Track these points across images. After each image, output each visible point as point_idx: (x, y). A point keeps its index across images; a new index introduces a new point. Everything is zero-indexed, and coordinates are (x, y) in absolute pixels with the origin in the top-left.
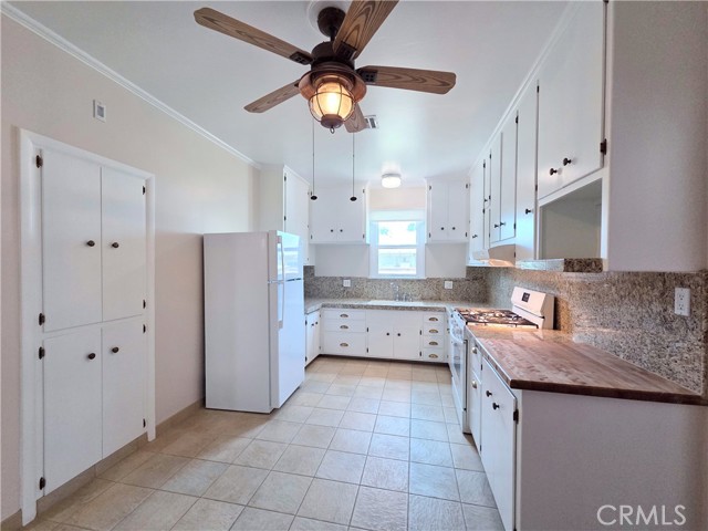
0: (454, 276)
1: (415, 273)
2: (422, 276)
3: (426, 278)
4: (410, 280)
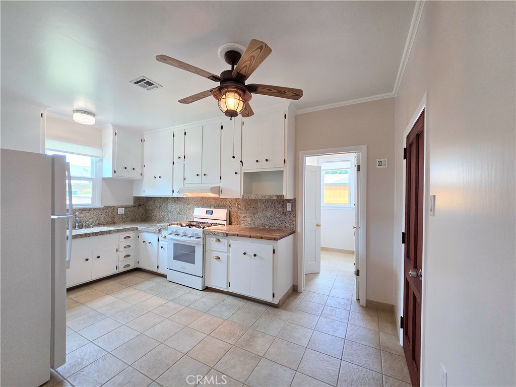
0: (125, 204)
2: (99, 205)
3: (103, 207)
4: (87, 209)
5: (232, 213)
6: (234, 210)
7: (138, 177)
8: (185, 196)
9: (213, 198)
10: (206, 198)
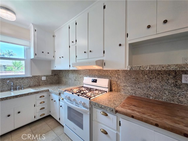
0: (46, 74)
1: (24, 73)
2: (29, 75)
3: (32, 76)
4: (21, 78)
5: (113, 82)
6: (114, 79)
7: (52, 58)
8: (77, 69)
9: (97, 70)
10: (92, 70)
